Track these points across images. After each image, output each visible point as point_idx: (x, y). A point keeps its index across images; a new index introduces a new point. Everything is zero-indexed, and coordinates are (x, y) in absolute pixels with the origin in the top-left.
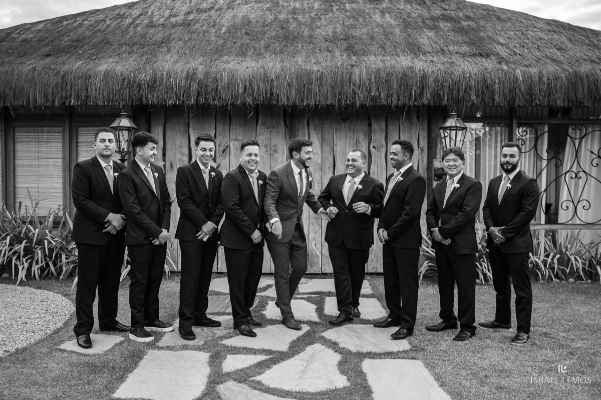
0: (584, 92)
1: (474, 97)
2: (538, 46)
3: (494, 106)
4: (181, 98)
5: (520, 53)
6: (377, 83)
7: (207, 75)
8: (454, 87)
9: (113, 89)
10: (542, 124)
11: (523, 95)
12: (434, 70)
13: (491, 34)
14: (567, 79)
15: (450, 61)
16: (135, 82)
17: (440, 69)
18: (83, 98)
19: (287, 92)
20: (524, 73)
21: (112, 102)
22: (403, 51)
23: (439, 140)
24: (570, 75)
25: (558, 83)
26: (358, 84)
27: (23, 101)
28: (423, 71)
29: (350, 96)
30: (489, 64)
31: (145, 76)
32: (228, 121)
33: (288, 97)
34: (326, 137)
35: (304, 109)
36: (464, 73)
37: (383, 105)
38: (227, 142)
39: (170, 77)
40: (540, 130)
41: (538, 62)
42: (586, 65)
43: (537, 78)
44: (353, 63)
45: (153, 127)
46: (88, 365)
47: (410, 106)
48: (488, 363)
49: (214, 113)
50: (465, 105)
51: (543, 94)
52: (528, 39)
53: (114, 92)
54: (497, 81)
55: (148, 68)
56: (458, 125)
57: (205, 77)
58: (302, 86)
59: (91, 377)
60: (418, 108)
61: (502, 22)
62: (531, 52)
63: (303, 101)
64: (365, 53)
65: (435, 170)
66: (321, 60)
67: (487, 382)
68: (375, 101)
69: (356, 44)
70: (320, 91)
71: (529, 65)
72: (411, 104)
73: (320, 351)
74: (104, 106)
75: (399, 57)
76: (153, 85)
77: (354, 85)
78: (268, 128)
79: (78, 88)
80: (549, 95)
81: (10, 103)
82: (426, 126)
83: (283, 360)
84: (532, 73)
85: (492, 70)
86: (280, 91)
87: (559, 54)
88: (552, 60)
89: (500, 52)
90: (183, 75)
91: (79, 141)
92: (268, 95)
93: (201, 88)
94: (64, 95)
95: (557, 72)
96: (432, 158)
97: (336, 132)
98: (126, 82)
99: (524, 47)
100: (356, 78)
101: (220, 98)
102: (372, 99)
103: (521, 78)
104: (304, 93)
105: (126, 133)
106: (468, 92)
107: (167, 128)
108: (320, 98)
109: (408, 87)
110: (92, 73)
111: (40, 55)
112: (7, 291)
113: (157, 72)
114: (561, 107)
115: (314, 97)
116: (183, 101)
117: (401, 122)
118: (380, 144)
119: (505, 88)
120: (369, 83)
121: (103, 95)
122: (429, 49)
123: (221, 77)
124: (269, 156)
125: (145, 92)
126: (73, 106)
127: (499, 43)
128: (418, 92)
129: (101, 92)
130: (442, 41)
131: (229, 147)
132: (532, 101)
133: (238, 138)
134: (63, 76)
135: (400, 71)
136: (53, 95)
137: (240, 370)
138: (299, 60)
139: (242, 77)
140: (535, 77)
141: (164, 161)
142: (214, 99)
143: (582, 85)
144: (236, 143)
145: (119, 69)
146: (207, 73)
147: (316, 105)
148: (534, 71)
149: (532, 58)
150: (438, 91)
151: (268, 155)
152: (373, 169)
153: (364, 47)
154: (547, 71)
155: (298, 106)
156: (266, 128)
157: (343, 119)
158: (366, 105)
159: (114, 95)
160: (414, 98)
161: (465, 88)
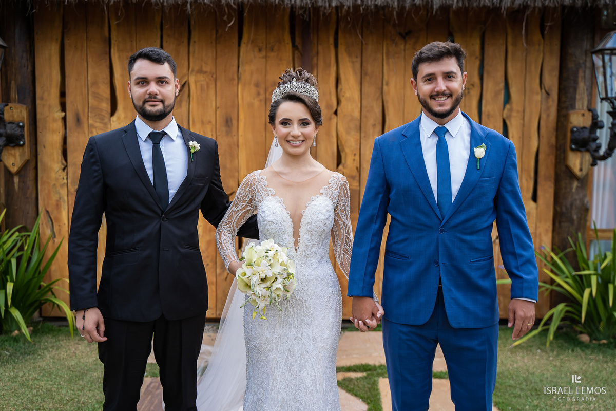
23: (581, 74)
32: (186, 35)
34: (369, 68)
37: (484, 6)
38: (183, 77)
45: (38, 45)
47: (535, 8)
49: (158, 20)
65: (572, 131)
78: (260, 50)
82: (557, 47)
96: (567, 108)
97: (388, 58)
107: (67, 47)
124: (263, 103)
131: (186, 86)
133: (204, 69)
141: (63, 109)
144: (201, 77)
147: (356, 7)
151: (261, 100)
155: (320, 7)
156: (256, 49)
157: (400, 34)
158: (450, 6)
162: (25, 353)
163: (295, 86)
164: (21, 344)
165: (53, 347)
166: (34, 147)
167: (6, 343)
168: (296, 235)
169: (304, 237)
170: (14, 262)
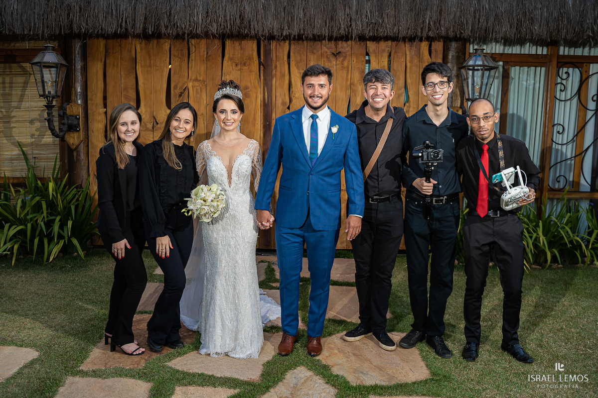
4: (124, 24)
6: (380, 6)
8: (482, 14)
11: (572, 24)
38: (184, 84)
40: (586, 72)
47: (422, 37)
49: (168, 46)
50: (494, 36)
53: (36, 16)
56: (486, 63)
60: (431, 41)
68: (377, 30)
70: (305, 16)
72: (424, 34)
76: (86, 7)
77: (349, 8)
86: (253, 16)
92: (238, 21)
93: (150, 11)
101: (174, 25)
104: (284, 18)
106: (499, 20)
107: (108, 65)
108: (304, 26)
109: (421, 13)
115: (297, 24)
116: (126, 29)
117: (408, 58)
120: (370, 7)
121: (22, 20)
125: (76, 16)
128: (433, 19)
129: (19, 16)
131: (187, 90)
132: (583, 33)
133: (198, 78)
141: (105, 106)
144: (196, 84)
150: (460, 17)
155: (275, 35)
156: (234, 65)
157: (333, 54)
158: (364, 35)
159: (36, 20)
160: (429, 27)
161: (496, 15)
162: (81, 267)
163: (228, 90)
164: (78, 261)
165: (98, 264)
166: (87, 132)
167: (69, 260)
168: (230, 178)
169: (234, 179)
170: (73, 208)
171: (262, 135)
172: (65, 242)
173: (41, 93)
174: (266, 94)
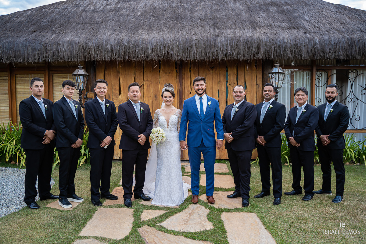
0: (356, 51)
1: (289, 54)
2: (329, 22)
3: (301, 59)
4: (114, 56)
5: (318, 26)
6: (231, 46)
7: (129, 42)
8: (278, 48)
9: (73, 52)
10: (331, 69)
11: (319, 53)
12: (266, 38)
13: (300, 14)
14: (346, 43)
15: (275, 32)
16: (87, 47)
17: (269, 38)
18: (56, 57)
19: (177, 52)
20: (320, 39)
21: (73, 59)
22: (247, 26)
23: (268, 80)
24: (348, 40)
25: (341, 45)
26: (219, 47)
27: (21, 60)
28: (259, 39)
29: (215, 54)
30: (299, 34)
31: (92, 44)
32: (143, 69)
33: (178, 55)
35: (187, 63)
36: (283, 39)
37: (235, 59)
38: (142, 83)
39: (107, 44)
40: (330, 73)
41: (329, 32)
42: (358, 33)
43: (328, 42)
44: (217, 34)
45: (97, 74)
46: (63, 216)
47: (251, 60)
48: (295, 215)
49: (134, 65)
50: (284, 59)
51: (331, 52)
52: (323, 17)
53: (75, 53)
54: (303, 45)
55: (94, 38)
56: (280, 71)
57: (128, 44)
58: (186, 49)
59: (66, 224)
60: (256, 61)
61: (308, 6)
62: (325, 25)
63: (187, 58)
64: (224, 27)
66: (198, 32)
67: (293, 226)
68: (230, 57)
69: (218, 22)
70: (197, 51)
71: (323, 34)
72: (252, 59)
73: (197, 208)
74: (69, 62)
75: (244, 30)
76: (97, 49)
77: (217, 48)
78: (166, 74)
79: (53, 51)
80: (335, 52)
81: (13, 61)
82: (261, 71)
83: (176, 213)
84: (325, 39)
85: (301, 38)
86: (173, 52)
87: (341, 27)
88: (337, 30)
89: (306, 26)
90: (115, 43)
91: (54, 82)
92: (166, 54)
93: (126, 50)
94: (45, 56)
95: (340, 38)
97: (207, 75)
98: (81, 47)
99: (320, 22)
100: (218, 43)
101: (137, 56)
102: (228, 56)
103: (318, 42)
104: (187, 52)
105: (82, 78)
106: (286, 51)
107: (106, 74)
108: (197, 56)
109: (250, 49)
110: (61, 43)
111: (29, 31)
112: (14, 172)
113: (100, 41)
114: (342, 60)
115: (193, 55)
116: (116, 59)
117: (246, 69)
118: (233, 83)
119: (308, 48)
120: (226, 46)
121: (68, 55)
122: (263, 25)
123: (138, 44)
125: (93, 53)
126: (50, 62)
127: (305, 20)
128: (256, 51)
129: (67, 53)
130: (271, 19)
131: (143, 85)
132: (325, 56)
133: (148, 80)
134: (44, 45)
135: (245, 39)
136: (38, 56)
137: (151, 219)
138: (185, 32)
139: (150, 44)
140: (326, 42)
142: (134, 57)
143: (355, 46)
144: (147, 82)
145: (77, 39)
146: (130, 41)
147: (195, 60)
148: (326, 38)
149: (325, 30)
150: (268, 50)
152: (229, 97)
153: (223, 24)
154: (334, 38)
155: (184, 60)
156: (165, 73)
157: (211, 68)
158: (224, 59)
159: (75, 55)
160: (254, 55)
161: (284, 49)
163: (168, 88)
168: (168, 125)
169: (170, 125)
171: (178, 106)
172: (87, 157)
173: (77, 88)
174: (180, 87)
